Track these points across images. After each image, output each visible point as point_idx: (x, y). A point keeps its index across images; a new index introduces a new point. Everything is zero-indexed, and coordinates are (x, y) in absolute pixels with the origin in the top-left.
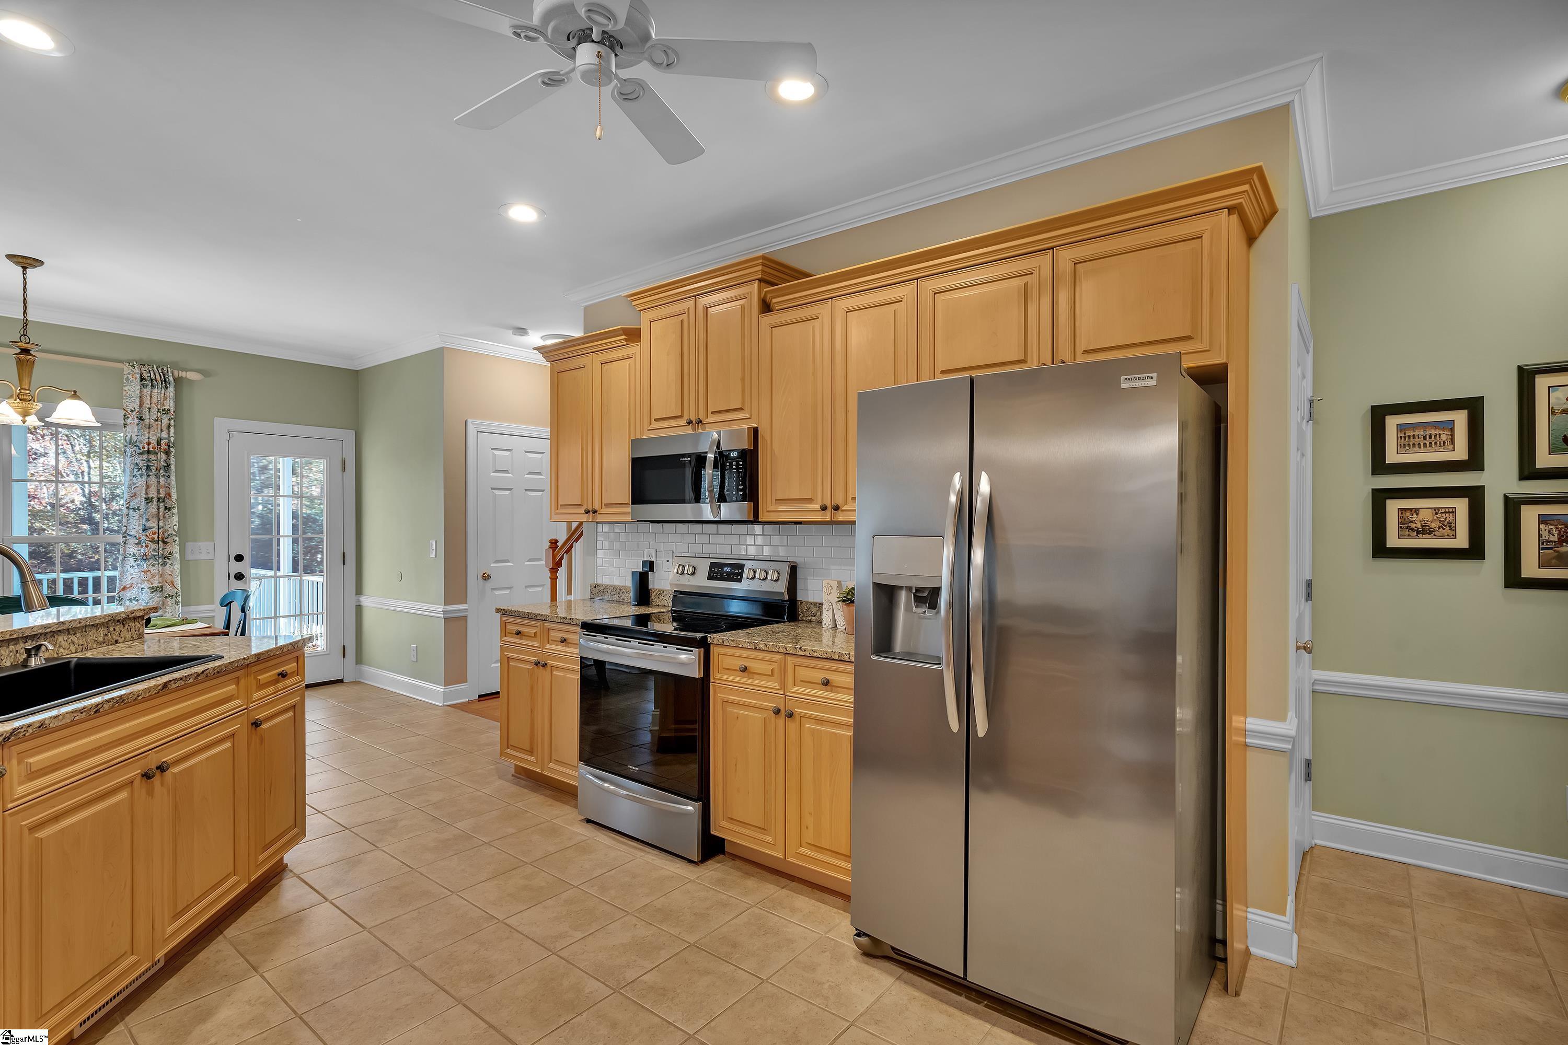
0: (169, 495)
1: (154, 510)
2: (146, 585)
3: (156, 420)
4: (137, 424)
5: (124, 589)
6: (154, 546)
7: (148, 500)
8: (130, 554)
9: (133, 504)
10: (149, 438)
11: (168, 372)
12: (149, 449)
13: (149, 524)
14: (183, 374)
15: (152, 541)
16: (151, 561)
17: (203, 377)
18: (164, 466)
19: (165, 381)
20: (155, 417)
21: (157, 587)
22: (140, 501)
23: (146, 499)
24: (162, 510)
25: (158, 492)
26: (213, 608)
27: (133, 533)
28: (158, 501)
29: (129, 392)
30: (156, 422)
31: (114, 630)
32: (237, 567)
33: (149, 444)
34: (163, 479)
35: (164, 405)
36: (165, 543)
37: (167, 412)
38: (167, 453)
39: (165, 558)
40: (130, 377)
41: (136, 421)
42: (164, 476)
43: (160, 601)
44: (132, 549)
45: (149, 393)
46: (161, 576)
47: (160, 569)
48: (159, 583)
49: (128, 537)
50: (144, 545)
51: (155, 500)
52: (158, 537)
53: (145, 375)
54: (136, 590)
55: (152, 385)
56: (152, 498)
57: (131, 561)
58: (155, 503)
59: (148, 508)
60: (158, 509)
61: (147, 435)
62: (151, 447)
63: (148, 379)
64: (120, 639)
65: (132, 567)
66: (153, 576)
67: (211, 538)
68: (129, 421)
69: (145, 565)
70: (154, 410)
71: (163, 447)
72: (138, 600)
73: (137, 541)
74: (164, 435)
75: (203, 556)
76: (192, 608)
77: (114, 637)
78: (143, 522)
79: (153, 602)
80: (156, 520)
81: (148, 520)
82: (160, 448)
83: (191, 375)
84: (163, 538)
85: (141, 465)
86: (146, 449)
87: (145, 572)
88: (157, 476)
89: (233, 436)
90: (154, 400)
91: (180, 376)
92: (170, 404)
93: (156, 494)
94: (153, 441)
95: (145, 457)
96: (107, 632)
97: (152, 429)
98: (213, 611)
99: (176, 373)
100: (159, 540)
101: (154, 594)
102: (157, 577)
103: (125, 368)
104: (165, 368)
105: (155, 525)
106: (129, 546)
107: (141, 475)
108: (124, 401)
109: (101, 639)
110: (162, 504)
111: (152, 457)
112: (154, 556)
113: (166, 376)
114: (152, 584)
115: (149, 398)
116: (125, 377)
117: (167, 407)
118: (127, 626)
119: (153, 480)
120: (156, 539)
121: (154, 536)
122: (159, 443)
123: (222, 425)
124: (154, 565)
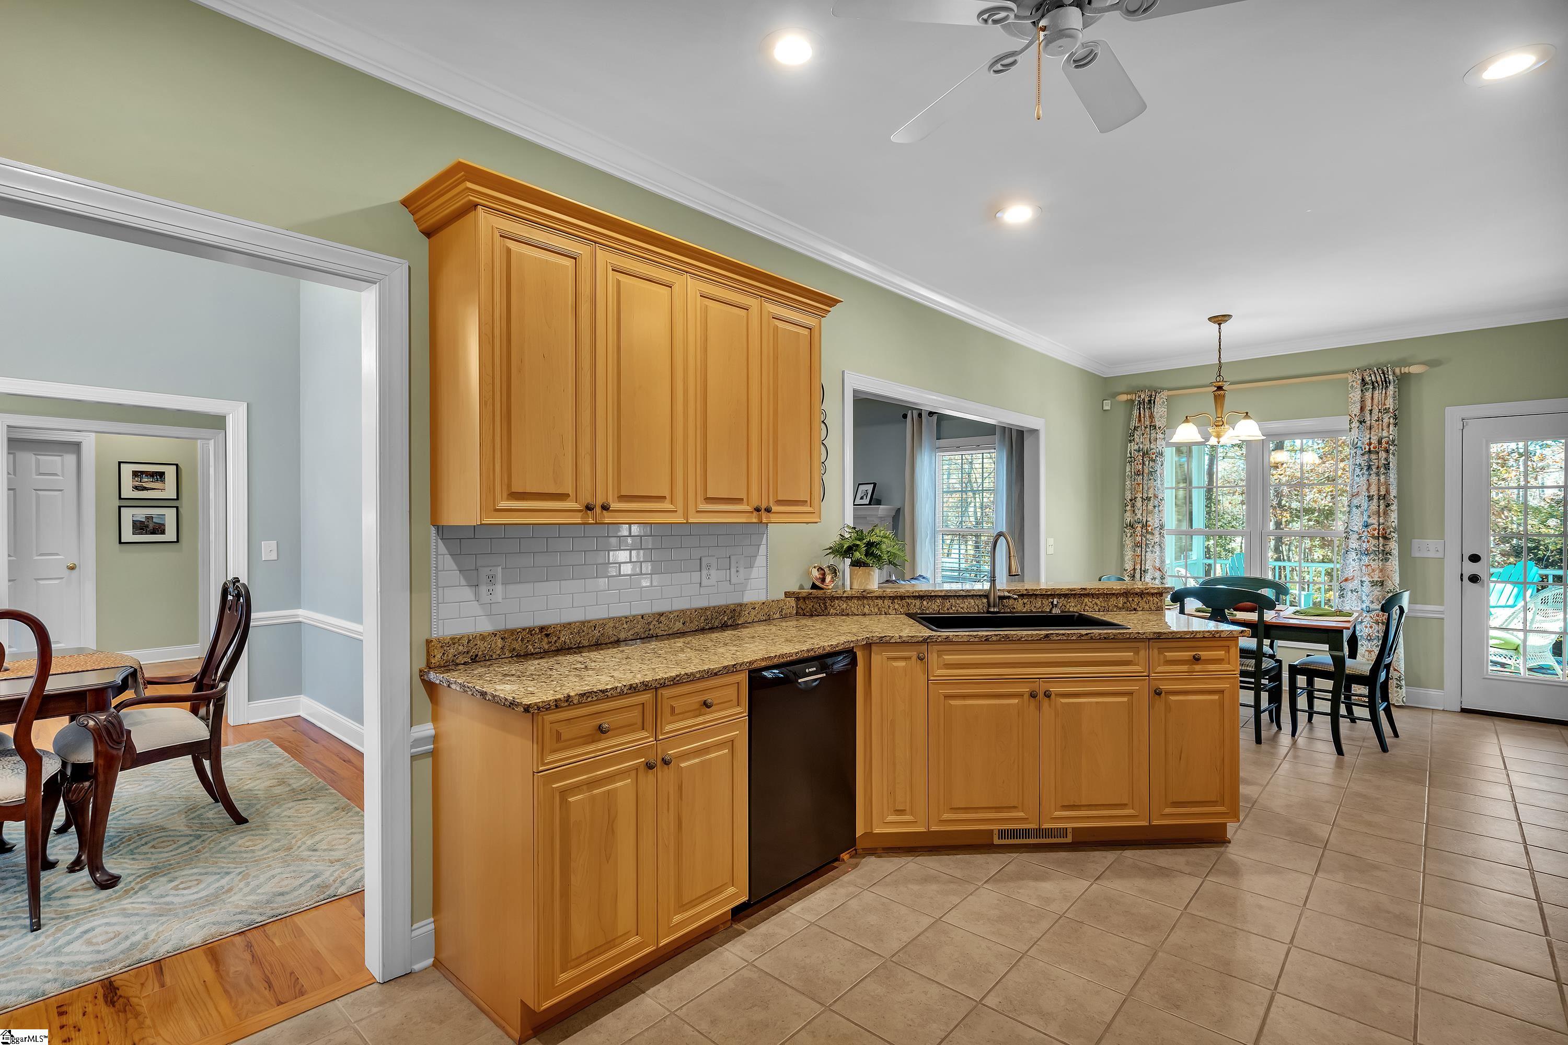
0: (1388, 492)
1: (1374, 508)
2: (1366, 579)
3: (1376, 421)
4: (1358, 427)
5: (1346, 580)
6: (1374, 542)
7: (1370, 498)
8: (1353, 549)
9: (1356, 502)
10: (1370, 439)
11: (1388, 372)
12: (1370, 449)
13: (1370, 521)
14: (1406, 370)
15: (1373, 537)
16: (1371, 557)
17: (1428, 368)
18: (1384, 464)
19: (1386, 381)
20: (1376, 418)
21: (1377, 581)
22: (1362, 500)
23: (1369, 497)
24: (1382, 507)
25: (1379, 490)
26: (1442, 610)
27: (1355, 529)
28: (1379, 498)
29: (1354, 399)
30: (1377, 423)
31: (1133, 600)
32: (1471, 568)
33: (1370, 444)
34: (1384, 476)
35: (1385, 404)
36: (1385, 538)
37: (1387, 411)
38: (1387, 451)
39: (1387, 553)
40: (1354, 384)
41: (1358, 424)
42: (1384, 474)
43: (1380, 595)
44: (1354, 544)
45: (1371, 395)
46: (1381, 571)
47: (1380, 564)
48: (1379, 577)
49: (1351, 533)
50: (1366, 540)
51: (1376, 497)
52: (1378, 534)
53: (1367, 379)
54: (1356, 582)
55: (1374, 388)
56: (1373, 496)
57: (1353, 555)
58: (1375, 500)
59: (1369, 506)
60: (1379, 506)
61: (1368, 436)
62: (1372, 447)
63: (1370, 382)
64: (1138, 608)
65: (1354, 560)
66: (1373, 571)
67: (1441, 536)
68: (1353, 425)
69: (1366, 559)
70: (1376, 411)
71: (1384, 445)
72: (1357, 592)
73: (1358, 537)
74: (1385, 434)
75: (1432, 554)
76: (1419, 607)
77: (1133, 606)
78: (1365, 518)
79: (1373, 595)
80: (1376, 517)
81: (1369, 517)
82: (1381, 447)
83: (1414, 369)
84: (1383, 534)
85: (1363, 465)
86: (1367, 450)
87: (1367, 566)
88: (1378, 474)
89: (1467, 425)
90: (1376, 401)
91: (1403, 372)
92: (1390, 403)
93: (1377, 492)
94: (1374, 441)
95: (1366, 457)
96: (1126, 601)
97: (1373, 430)
98: (1442, 613)
99: (1397, 371)
100: (1379, 537)
101: (1374, 587)
102: (1378, 571)
103: (1349, 377)
104: (1385, 369)
105: (1375, 521)
106: (1351, 541)
107: (1363, 474)
108: (1350, 407)
109: (1120, 605)
110: (1382, 501)
111: (1373, 456)
112: (1375, 551)
113: (1386, 376)
114: (1372, 578)
115: (1370, 400)
116: (1350, 385)
117: (1387, 406)
118: (1145, 599)
119: (1374, 478)
120: (1376, 535)
121: (1374, 532)
122: (1380, 442)
123: (1453, 414)
124: (1374, 560)
